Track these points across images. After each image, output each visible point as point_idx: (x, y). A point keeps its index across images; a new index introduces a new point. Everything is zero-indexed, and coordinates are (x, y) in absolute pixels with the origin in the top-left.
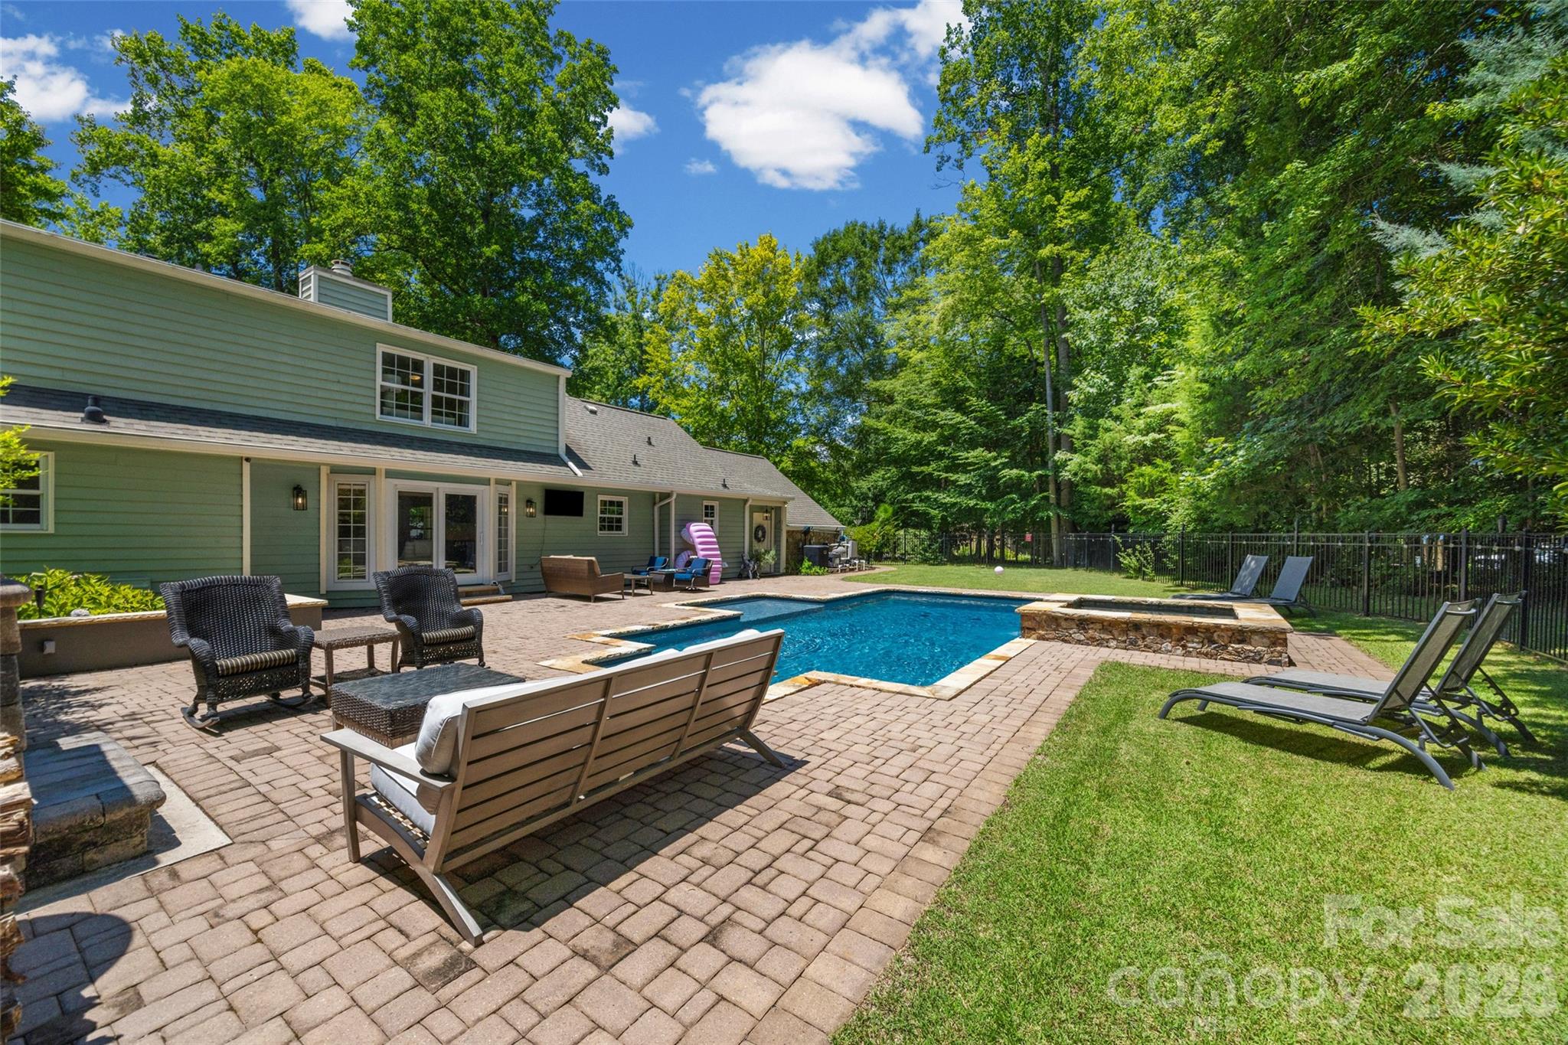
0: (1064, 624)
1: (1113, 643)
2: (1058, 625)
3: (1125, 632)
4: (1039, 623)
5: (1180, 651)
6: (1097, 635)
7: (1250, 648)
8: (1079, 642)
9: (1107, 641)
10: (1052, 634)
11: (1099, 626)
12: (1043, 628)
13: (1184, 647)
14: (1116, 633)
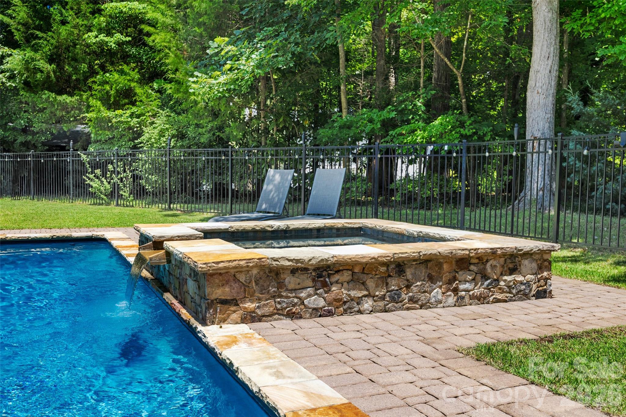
0: (290, 281)
1: (368, 304)
2: (281, 285)
3: (384, 280)
4: (245, 286)
5: (452, 300)
6: (344, 293)
7: (520, 278)
8: (318, 313)
9: (359, 301)
10: (269, 305)
11: (346, 276)
12: (251, 297)
13: (456, 291)
14: (371, 284)
